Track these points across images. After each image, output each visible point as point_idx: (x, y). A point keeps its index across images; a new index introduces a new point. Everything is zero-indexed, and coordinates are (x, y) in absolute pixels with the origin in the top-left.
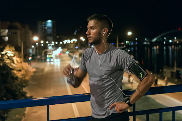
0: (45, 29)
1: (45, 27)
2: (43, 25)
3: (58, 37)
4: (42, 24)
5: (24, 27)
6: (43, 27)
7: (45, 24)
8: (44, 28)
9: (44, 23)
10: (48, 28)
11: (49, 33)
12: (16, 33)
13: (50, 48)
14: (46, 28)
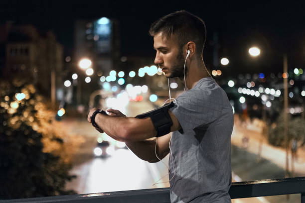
0: (92, 40)
1: (93, 34)
2: (88, 32)
3: (124, 60)
4: (86, 28)
5: (44, 36)
6: (87, 35)
7: (93, 29)
8: (89, 38)
9: (90, 25)
10: (102, 38)
11: (102, 50)
12: (27, 51)
13: (106, 86)
14: (96, 38)
